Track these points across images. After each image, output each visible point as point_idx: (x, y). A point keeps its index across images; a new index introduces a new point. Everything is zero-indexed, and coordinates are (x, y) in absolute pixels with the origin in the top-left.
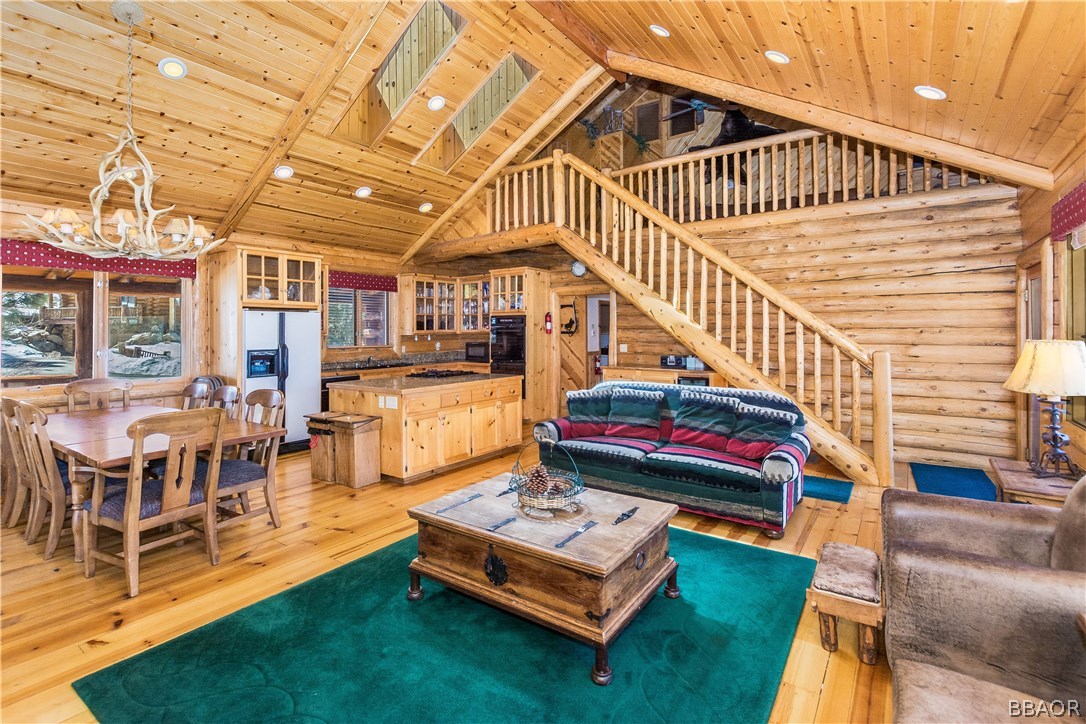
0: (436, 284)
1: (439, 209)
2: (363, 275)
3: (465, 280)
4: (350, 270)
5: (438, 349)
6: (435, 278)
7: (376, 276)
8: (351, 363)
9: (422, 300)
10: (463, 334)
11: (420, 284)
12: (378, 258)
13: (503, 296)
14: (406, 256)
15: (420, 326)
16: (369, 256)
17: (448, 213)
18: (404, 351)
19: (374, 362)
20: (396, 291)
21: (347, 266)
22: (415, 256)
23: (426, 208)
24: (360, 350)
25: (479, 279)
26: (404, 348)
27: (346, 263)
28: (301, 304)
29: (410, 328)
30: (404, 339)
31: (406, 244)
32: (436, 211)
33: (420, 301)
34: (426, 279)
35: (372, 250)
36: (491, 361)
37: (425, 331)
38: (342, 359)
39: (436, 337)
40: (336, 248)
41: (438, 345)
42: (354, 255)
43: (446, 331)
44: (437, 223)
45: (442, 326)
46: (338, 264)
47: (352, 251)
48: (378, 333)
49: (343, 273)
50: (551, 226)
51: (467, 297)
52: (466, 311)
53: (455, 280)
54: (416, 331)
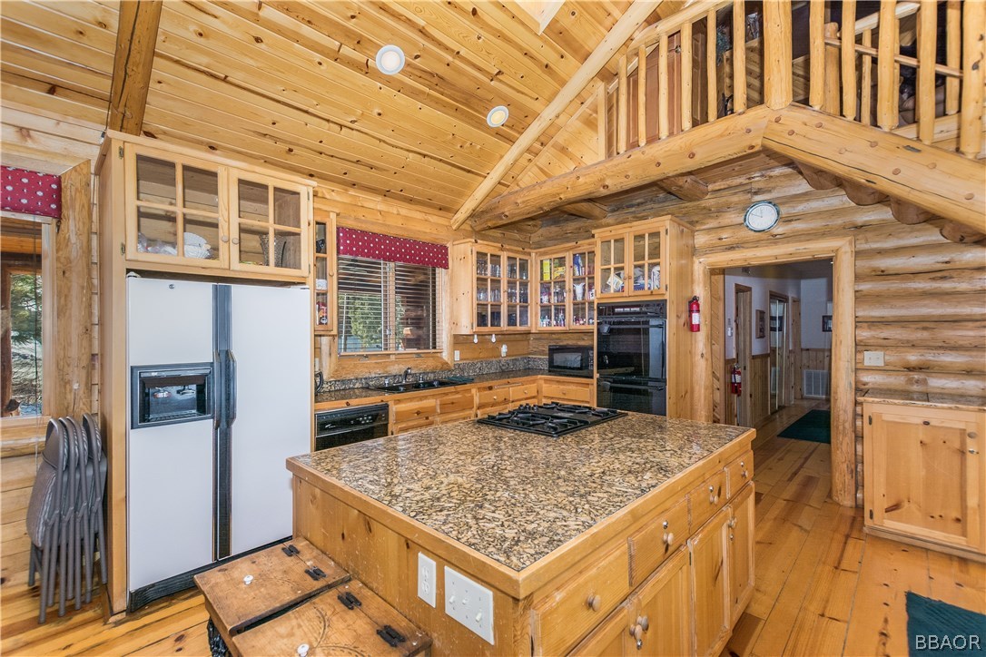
0: (504, 256)
1: (520, 120)
2: (396, 239)
3: (545, 253)
4: (376, 230)
5: (504, 355)
6: (502, 249)
7: (416, 242)
8: (378, 378)
9: (486, 280)
10: (541, 333)
11: (481, 257)
12: (418, 215)
13: (619, 271)
14: (462, 214)
15: (482, 320)
16: (406, 210)
17: (534, 130)
18: (457, 358)
19: (414, 375)
20: (446, 266)
21: (373, 223)
22: (474, 215)
23: (497, 117)
24: (393, 358)
25: (567, 250)
26: (457, 353)
27: (369, 217)
28: (271, 271)
29: (466, 325)
30: (459, 341)
31: (462, 191)
32: (511, 127)
33: (481, 281)
34: (488, 248)
35: (411, 201)
36: (596, 375)
37: (489, 328)
38: (363, 373)
39: (504, 338)
40: (352, 192)
41: (504, 349)
42: (381, 207)
43: (519, 328)
44: (513, 152)
45: (512, 321)
46: (356, 219)
47: (379, 198)
48: (420, 332)
49: (364, 233)
50: (758, 111)
51: (547, 278)
52: (545, 298)
53: (529, 254)
54: (476, 329)
